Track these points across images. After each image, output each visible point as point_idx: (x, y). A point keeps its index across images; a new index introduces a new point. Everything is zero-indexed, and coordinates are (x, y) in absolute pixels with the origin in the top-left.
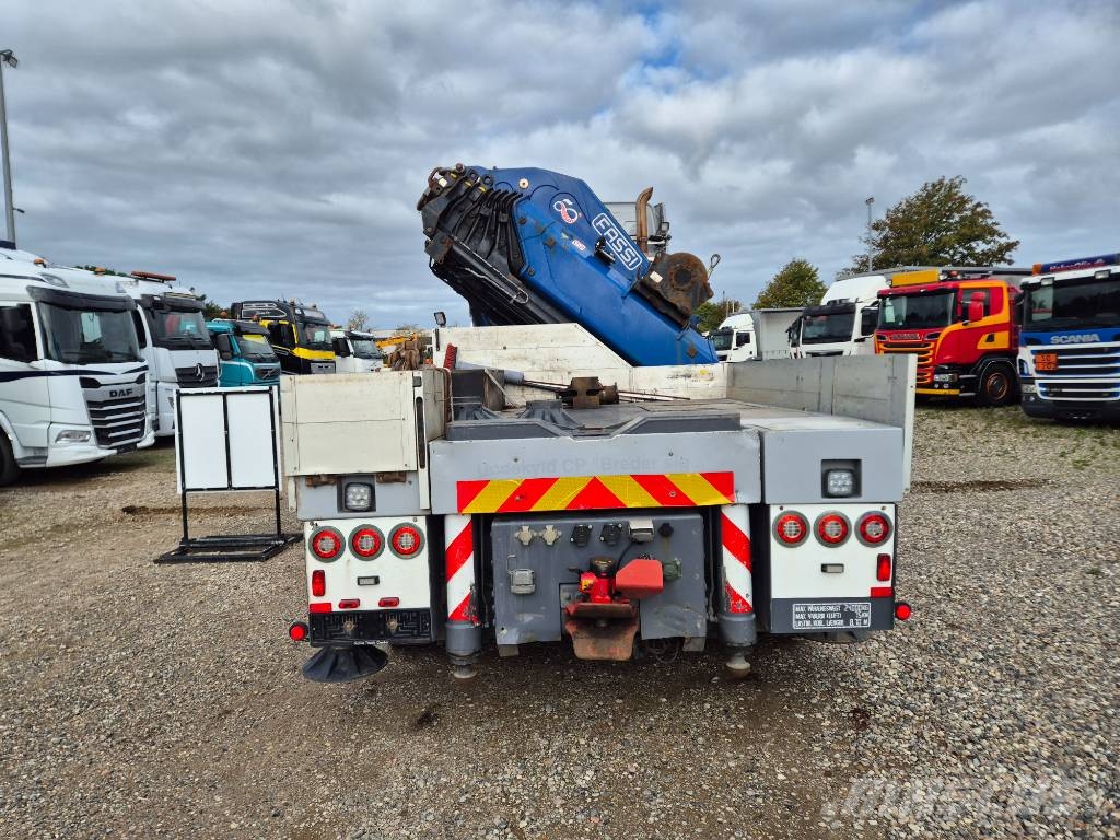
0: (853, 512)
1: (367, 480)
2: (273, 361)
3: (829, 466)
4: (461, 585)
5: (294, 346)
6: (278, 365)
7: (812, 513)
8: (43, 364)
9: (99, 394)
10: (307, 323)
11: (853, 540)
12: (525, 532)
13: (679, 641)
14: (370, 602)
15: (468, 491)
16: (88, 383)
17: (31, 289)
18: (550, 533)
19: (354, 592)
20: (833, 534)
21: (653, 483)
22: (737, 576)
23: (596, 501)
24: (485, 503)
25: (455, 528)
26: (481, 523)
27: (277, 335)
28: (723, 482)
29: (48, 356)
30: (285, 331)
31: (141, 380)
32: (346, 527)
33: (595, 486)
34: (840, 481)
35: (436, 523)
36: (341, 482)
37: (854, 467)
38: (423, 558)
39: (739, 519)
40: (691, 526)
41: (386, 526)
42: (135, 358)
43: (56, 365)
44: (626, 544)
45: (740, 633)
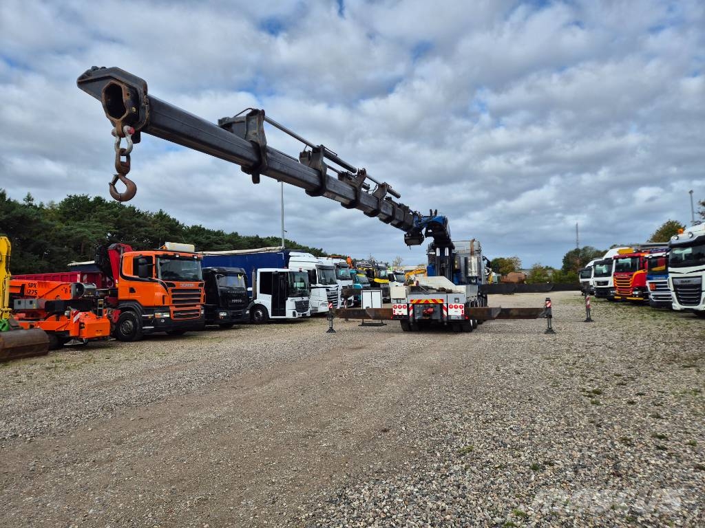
0: (458, 305)
1: (400, 299)
2: (368, 283)
3: (456, 299)
4: (411, 312)
5: (374, 278)
6: (369, 285)
7: (454, 305)
8: (318, 285)
9: (330, 293)
10: (379, 269)
11: (459, 308)
12: (418, 306)
13: (438, 320)
14: (400, 314)
15: (412, 301)
16: (328, 290)
17: (316, 265)
18: (421, 306)
19: (398, 313)
20: (456, 307)
21: (434, 300)
22: (445, 313)
23: (427, 303)
24: (414, 302)
25: (410, 305)
26: (413, 305)
27: (370, 274)
28: (442, 300)
29: (319, 283)
30: (371, 272)
31: (337, 290)
32: (398, 305)
33: (427, 301)
34: (457, 301)
35: (408, 304)
36: (397, 299)
37: (458, 299)
38: (407, 309)
39: (445, 305)
40: (439, 306)
41: (402, 305)
42: (336, 283)
43: (321, 285)
44: (430, 307)
45: (445, 320)
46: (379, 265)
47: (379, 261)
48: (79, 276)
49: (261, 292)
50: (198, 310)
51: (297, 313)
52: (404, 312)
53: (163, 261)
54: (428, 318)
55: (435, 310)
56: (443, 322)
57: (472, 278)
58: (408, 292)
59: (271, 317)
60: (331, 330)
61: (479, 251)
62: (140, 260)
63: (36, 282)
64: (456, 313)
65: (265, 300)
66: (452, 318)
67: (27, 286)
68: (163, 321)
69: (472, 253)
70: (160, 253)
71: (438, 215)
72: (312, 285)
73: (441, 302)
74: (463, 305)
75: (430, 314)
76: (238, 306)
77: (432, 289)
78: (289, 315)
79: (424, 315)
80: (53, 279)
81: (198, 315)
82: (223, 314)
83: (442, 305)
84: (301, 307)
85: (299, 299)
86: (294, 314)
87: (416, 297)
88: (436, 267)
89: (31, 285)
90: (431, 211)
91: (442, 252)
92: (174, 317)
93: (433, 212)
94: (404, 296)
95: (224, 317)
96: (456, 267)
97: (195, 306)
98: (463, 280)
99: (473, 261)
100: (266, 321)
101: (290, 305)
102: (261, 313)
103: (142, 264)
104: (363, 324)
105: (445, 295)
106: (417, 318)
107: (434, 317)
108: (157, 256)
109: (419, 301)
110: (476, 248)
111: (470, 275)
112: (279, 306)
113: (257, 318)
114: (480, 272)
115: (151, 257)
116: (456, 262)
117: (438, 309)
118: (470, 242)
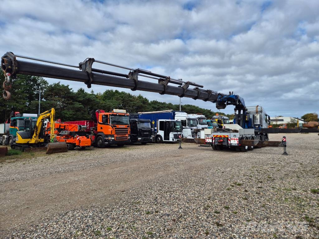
0: (236, 138)
1: (209, 135)
3: (234, 135)
4: (214, 141)
6: (218, 127)
7: (233, 138)
8: (187, 127)
9: (193, 131)
11: (236, 140)
12: (217, 138)
13: (226, 145)
15: (214, 136)
16: (191, 129)
17: (186, 118)
19: (208, 141)
20: (234, 140)
21: (224, 136)
22: (229, 142)
24: (215, 136)
25: (213, 138)
26: (215, 138)
28: (228, 136)
32: (207, 137)
33: (221, 136)
34: (235, 136)
35: (212, 137)
36: (207, 135)
39: (229, 138)
40: (226, 139)
41: (210, 137)
42: (197, 126)
43: (188, 127)
44: (222, 139)
45: (229, 145)
48: (86, 122)
49: (160, 130)
50: (127, 137)
51: (174, 139)
52: (210, 141)
53: (112, 117)
54: (220, 144)
55: (224, 140)
56: (228, 146)
57: (257, 125)
58: (213, 131)
59: (164, 140)
60: (180, 148)
61: (261, 112)
62: (103, 116)
63: (68, 124)
64: (234, 142)
65: (161, 133)
66: (233, 145)
67: (66, 126)
68: (111, 141)
69: (257, 112)
70: (111, 113)
71: (233, 94)
72: (184, 127)
73: (227, 137)
74: (238, 138)
75: (221, 142)
76: (147, 135)
77: (231, 130)
78: (171, 140)
79: (219, 142)
80: (74, 123)
81: (127, 139)
82: (139, 139)
83: (228, 138)
84: (176, 136)
85: (176, 133)
86: (173, 140)
87: (219, 134)
88: (236, 120)
89: (67, 126)
90: (230, 92)
91: (239, 112)
92: (116, 139)
93: (231, 93)
94: (210, 134)
95: (140, 140)
96: (246, 119)
97: (125, 135)
99: (258, 116)
100: (161, 142)
101: (171, 135)
102: (160, 139)
103: (104, 118)
104: (201, 146)
105: (229, 133)
106: (216, 144)
107: (224, 144)
108: (110, 115)
109: (217, 136)
110: (259, 110)
111: (255, 123)
112: (167, 136)
113: (157, 140)
114: (261, 121)
115: (107, 115)
116: (247, 117)
117: (226, 140)
118: (256, 107)
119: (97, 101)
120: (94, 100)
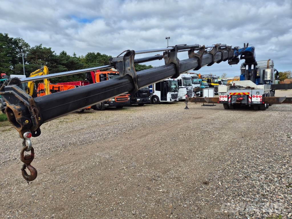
0: (259, 95)
1: (223, 93)
2: (208, 86)
3: (257, 92)
4: (230, 100)
5: (211, 83)
7: (255, 95)
8: (183, 86)
10: (214, 78)
11: (259, 97)
12: (234, 96)
13: (245, 104)
14: (223, 100)
15: (230, 93)
16: (187, 89)
17: (182, 77)
18: (236, 96)
19: (222, 100)
20: (257, 97)
21: (243, 93)
22: (250, 100)
23: (239, 94)
25: (229, 96)
26: (231, 96)
27: (209, 81)
28: (249, 93)
30: (210, 80)
31: (192, 88)
32: (222, 96)
34: (258, 93)
35: (228, 96)
36: (222, 93)
37: (259, 92)
38: (227, 98)
39: (250, 96)
40: (246, 96)
41: (225, 96)
42: (191, 86)
43: (184, 87)
44: (241, 97)
45: (250, 103)
46: (214, 77)
47: (214, 75)
48: (80, 83)
49: (156, 90)
50: (127, 98)
51: (172, 99)
52: (226, 99)
53: (110, 76)
54: (239, 103)
55: (244, 98)
56: (248, 105)
57: (267, 81)
58: (228, 89)
59: (160, 101)
60: (187, 108)
61: (272, 66)
63: (63, 85)
64: (256, 100)
65: (158, 93)
66: (254, 103)
67: (60, 87)
68: (112, 102)
69: (268, 67)
70: (109, 72)
71: (249, 46)
72: (180, 87)
73: (248, 94)
74: (262, 96)
75: (241, 101)
76: (145, 96)
77: (243, 87)
78: (168, 100)
79: (237, 101)
81: (127, 100)
82: (138, 100)
83: (248, 96)
84: (174, 97)
85: (173, 93)
86: (171, 100)
87: (233, 92)
88: (246, 75)
89: (62, 87)
90: (245, 44)
91: (250, 67)
92: (117, 100)
93: (246, 45)
94: (226, 91)
95: (139, 101)
96: (258, 75)
97: (126, 96)
98: (261, 82)
99: (268, 71)
100: (158, 103)
101: (169, 95)
102: (156, 99)
103: (102, 77)
104: (204, 105)
105: (251, 90)
106: (233, 103)
107: (243, 102)
108: (108, 74)
109: (235, 93)
110: (270, 64)
111: (266, 79)
112: (164, 96)
113: (154, 101)
114: (272, 77)
115: (106, 74)
116: (258, 72)
117: (246, 98)
118: (267, 61)
119: (81, 64)
120: (77, 63)
